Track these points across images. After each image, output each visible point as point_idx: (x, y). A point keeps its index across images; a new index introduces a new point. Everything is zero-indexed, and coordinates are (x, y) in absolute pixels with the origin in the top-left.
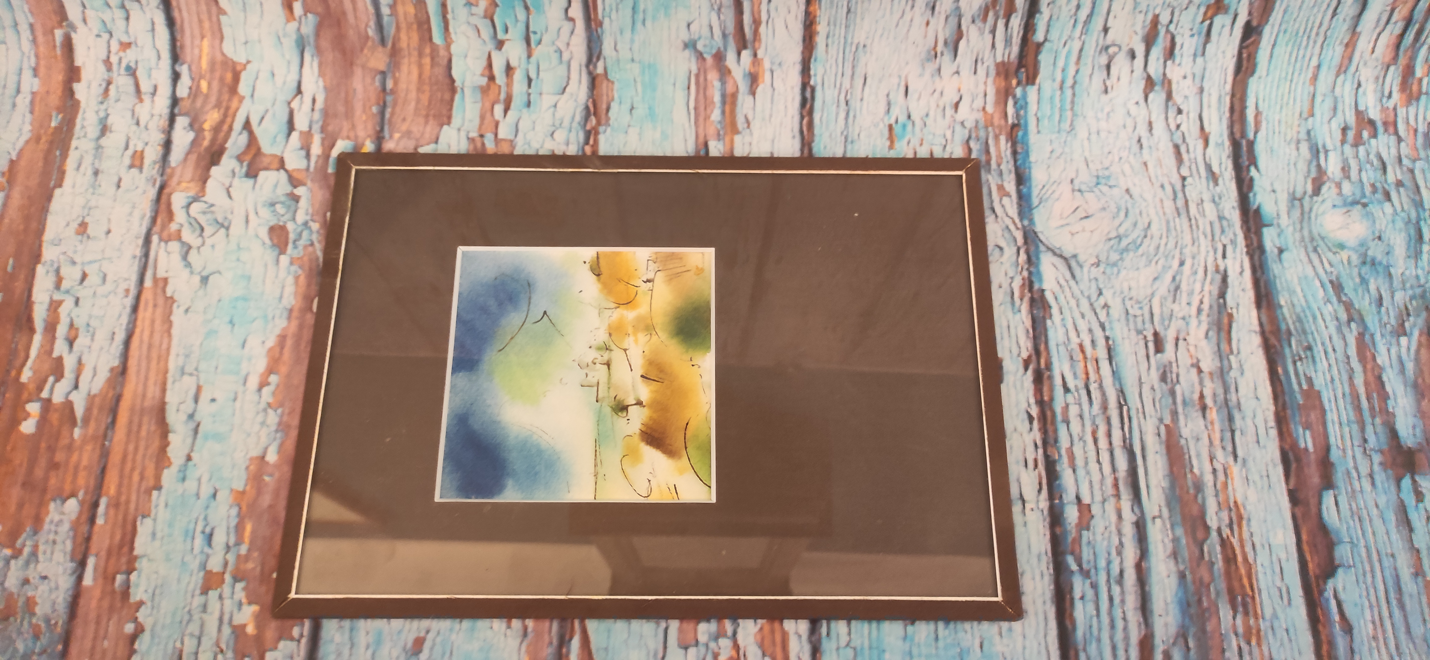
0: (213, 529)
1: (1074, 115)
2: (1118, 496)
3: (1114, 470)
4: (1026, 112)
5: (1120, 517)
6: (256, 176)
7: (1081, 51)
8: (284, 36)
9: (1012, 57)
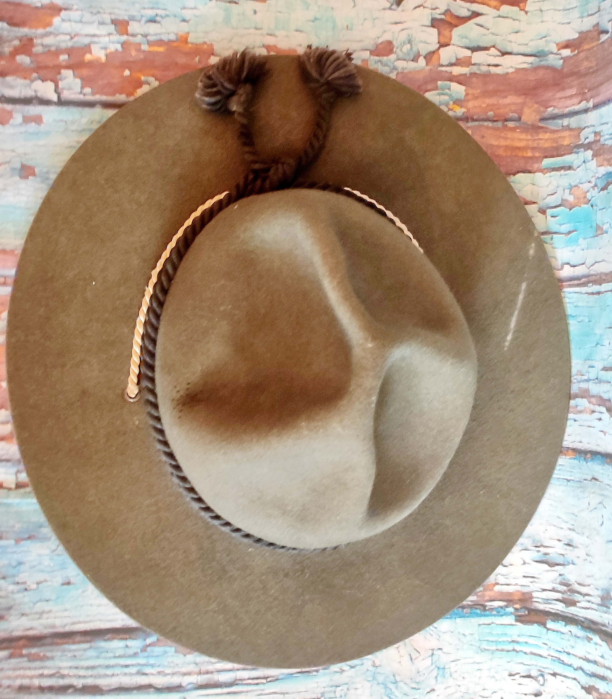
0: (159, 22)
1: (493, 652)
2: (200, 673)
3: (219, 671)
4: (495, 615)
5: (185, 674)
6: (433, 26)
7: (541, 656)
8: (546, 41)
9: (536, 605)
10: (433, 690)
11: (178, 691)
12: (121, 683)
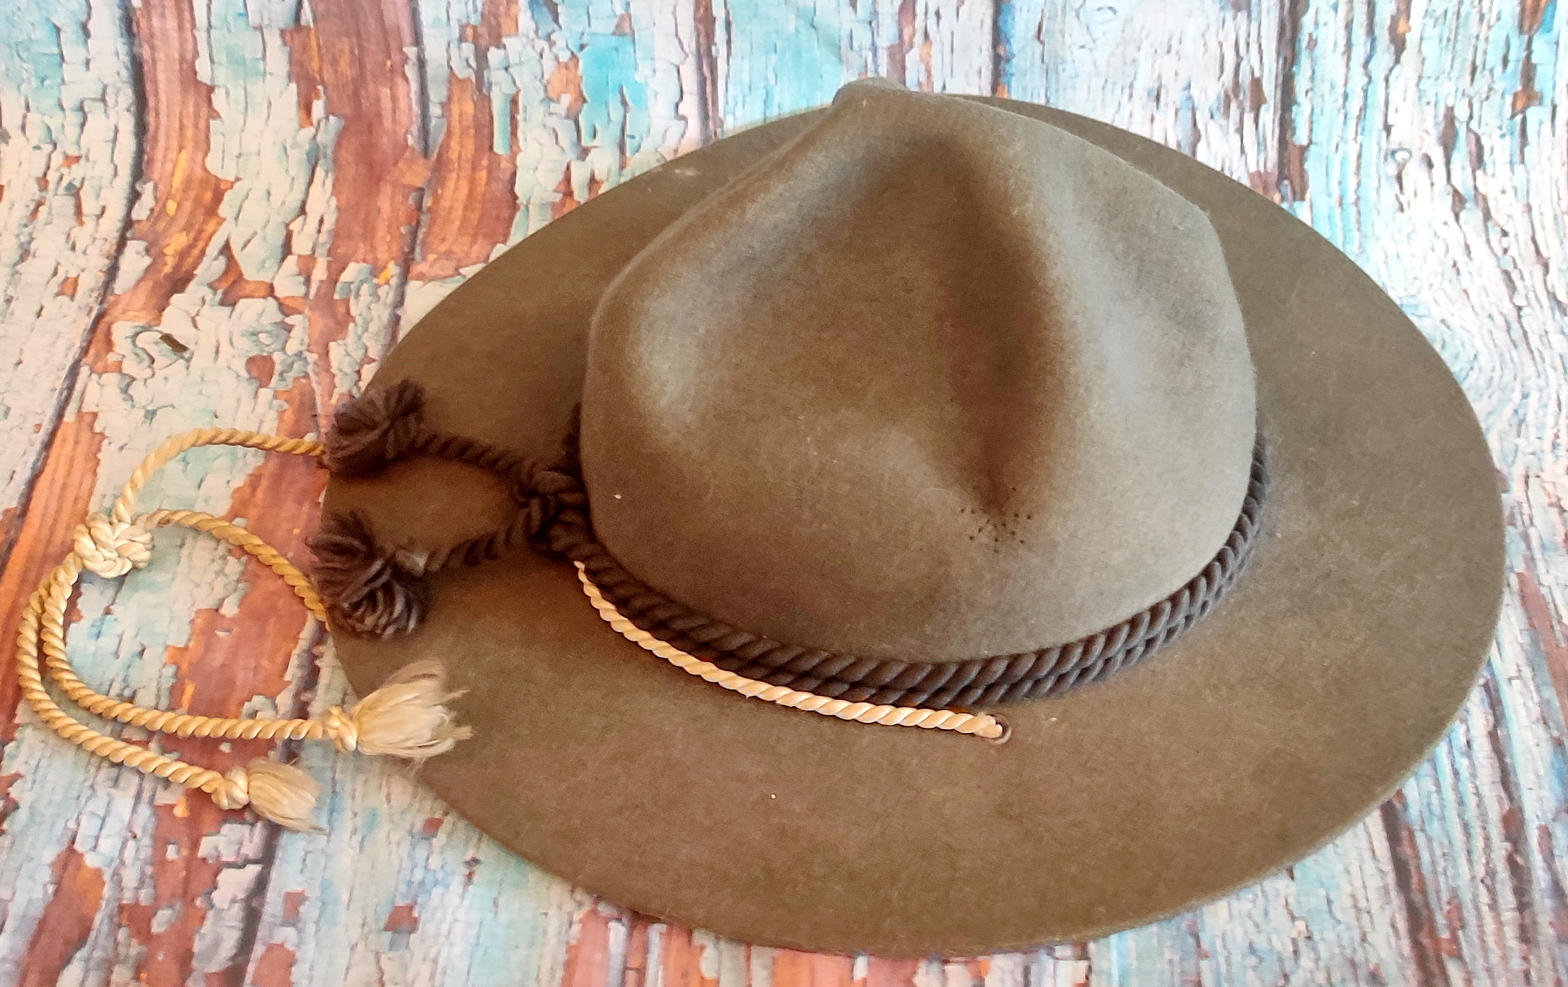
1: (1364, 236)
6: (233, 304)
7: (1359, 156)
8: (292, 147)
9: (1270, 165)
10: (1443, 321)
11: (1497, 690)
12: (1493, 783)
